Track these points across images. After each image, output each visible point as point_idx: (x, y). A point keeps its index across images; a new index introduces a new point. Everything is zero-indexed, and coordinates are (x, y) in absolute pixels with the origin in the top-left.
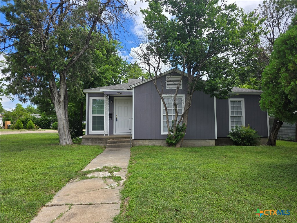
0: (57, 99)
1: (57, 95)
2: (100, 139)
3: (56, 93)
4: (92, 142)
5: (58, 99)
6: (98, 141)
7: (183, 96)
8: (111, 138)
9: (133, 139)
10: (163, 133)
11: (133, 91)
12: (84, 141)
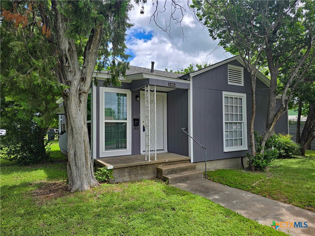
0: (78, 86)
1: (78, 76)
2: (144, 166)
3: (77, 71)
4: (130, 175)
5: (79, 88)
6: (140, 172)
7: (244, 96)
8: (160, 163)
9: (192, 161)
10: (226, 149)
11: (191, 83)
12: (115, 174)
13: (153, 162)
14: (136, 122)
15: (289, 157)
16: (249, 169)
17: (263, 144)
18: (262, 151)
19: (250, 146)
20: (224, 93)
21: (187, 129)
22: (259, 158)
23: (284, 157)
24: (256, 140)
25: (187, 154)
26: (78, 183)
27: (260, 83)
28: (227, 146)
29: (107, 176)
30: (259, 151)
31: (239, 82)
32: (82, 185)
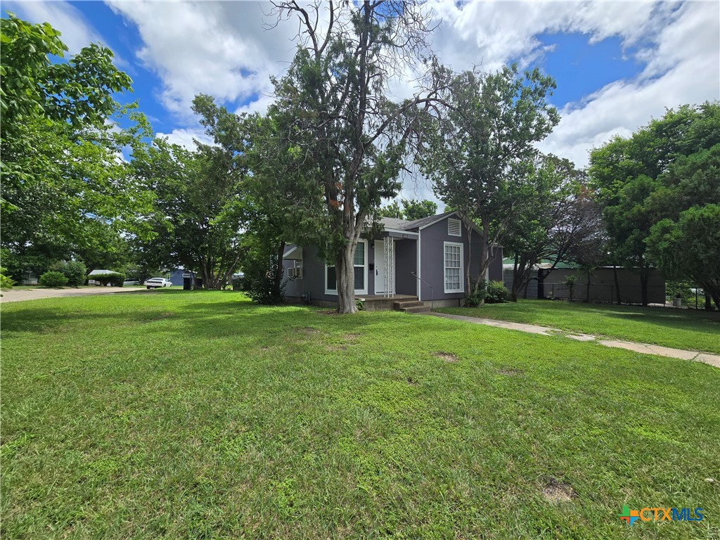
2: (382, 301)
4: (375, 307)
6: (382, 305)
7: (461, 245)
8: (396, 300)
9: (420, 300)
10: (446, 291)
11: (419, 234)
12: (366, 305)
13: (391, 298)
14: (371, 267)
15: (501, 301)
16: (466, 306)
17: (477, 286)
18: (476, 292)
19: (466, 288)
20: (445, 242)
21: (415, 273)
22: (473, 297)
23: (497, 302)
24: (471, 283)
25: (415, 293)
26: (348, 308)
27: (474, 232)
28: (447, 289)
29: (361, 306)
30: (473, 291)
31: (458, 233)
32: (351, 309)
